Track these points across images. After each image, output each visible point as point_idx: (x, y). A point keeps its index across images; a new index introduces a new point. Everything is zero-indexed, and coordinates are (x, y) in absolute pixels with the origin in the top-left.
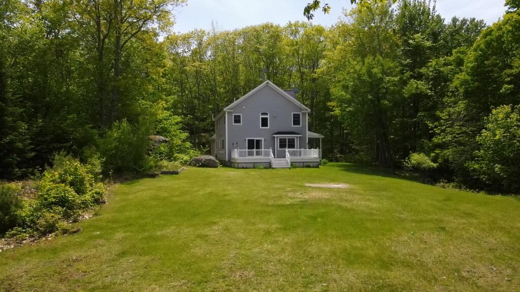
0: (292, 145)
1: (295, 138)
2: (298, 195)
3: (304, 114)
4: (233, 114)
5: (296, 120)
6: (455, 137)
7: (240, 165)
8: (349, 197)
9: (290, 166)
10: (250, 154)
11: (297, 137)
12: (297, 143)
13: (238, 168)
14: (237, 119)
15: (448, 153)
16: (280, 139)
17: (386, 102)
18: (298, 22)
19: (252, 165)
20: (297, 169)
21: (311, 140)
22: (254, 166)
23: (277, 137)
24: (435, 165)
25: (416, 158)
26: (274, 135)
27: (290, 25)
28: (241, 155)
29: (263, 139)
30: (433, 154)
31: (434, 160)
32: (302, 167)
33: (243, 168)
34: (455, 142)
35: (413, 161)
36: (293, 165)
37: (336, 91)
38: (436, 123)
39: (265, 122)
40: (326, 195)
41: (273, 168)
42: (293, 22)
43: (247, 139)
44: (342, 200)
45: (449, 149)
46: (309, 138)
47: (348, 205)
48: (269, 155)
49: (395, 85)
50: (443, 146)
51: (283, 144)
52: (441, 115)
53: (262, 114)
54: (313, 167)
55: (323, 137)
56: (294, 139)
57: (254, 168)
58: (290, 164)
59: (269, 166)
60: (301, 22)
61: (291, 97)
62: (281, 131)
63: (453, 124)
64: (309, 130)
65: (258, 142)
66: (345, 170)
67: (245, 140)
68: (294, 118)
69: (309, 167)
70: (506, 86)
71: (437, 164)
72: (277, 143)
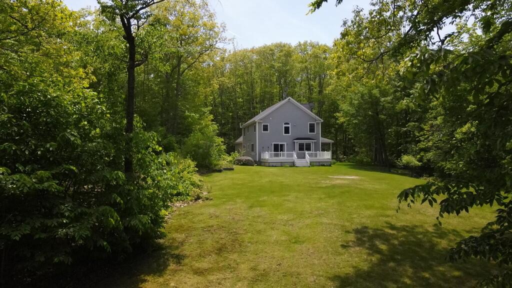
0: (308, 149)
2: (328, 182)
3: (318, 124)
4: (263, 124)
5: (312, 129)
6: (435, 143)
7: (271, 164)
8: (362, 183)
9: (309, 165)
10: (276, 155)
11: (312, 142)
12: (312, 147)
13: (269, 166)
14: (265, 128)
15: (430, 155)
16: (299, 144)
17: (383, 117)
18: (307, 42)
19: (279, 164)
20: (315, 167)
21: (323, 144)
22: (282, 165)
23: (297, 142)
24: (420, 164)
25: (406, 159)
26: (295, 141)
27: (300, 45)
28: (271, 156)
29: (285, 144)
30: (419, 156)
31: (420, 161)
32: (317, 166)
33: (273, 166)
34: (435, 147)
35: (403, 161)
36: (312, 164)
37: (345, 106)
38: (422, 133)
39: (287, 130)
40: (346, 182)
41: (296, 167)
42: (302, 42)
43: (273, 143)
44: (357, 184)
45: (430, 152)
46: (322, 143)
47: (362, 187)
48: (292, 156)
49: (389, 103)
50: (426, 150)
51: (301, 148)
52: (424, 127)
53: (285, 124)
54: (327, 166)
55: (333, 142)
56: (310, 144)
57: (282, 166)
58: (309, 163)
59: (293, 165)
60: (309, 42)
61: (306, 109)
62: (299, 137)
63: (433, 133)
64: (322, 137)
65: (282, 145)
66: (351, 168)
67: (272, 144)
68: (310, 127)
69: (324, 165)
70: (471, 106)
71: (421, 163)
72: (297, 147)
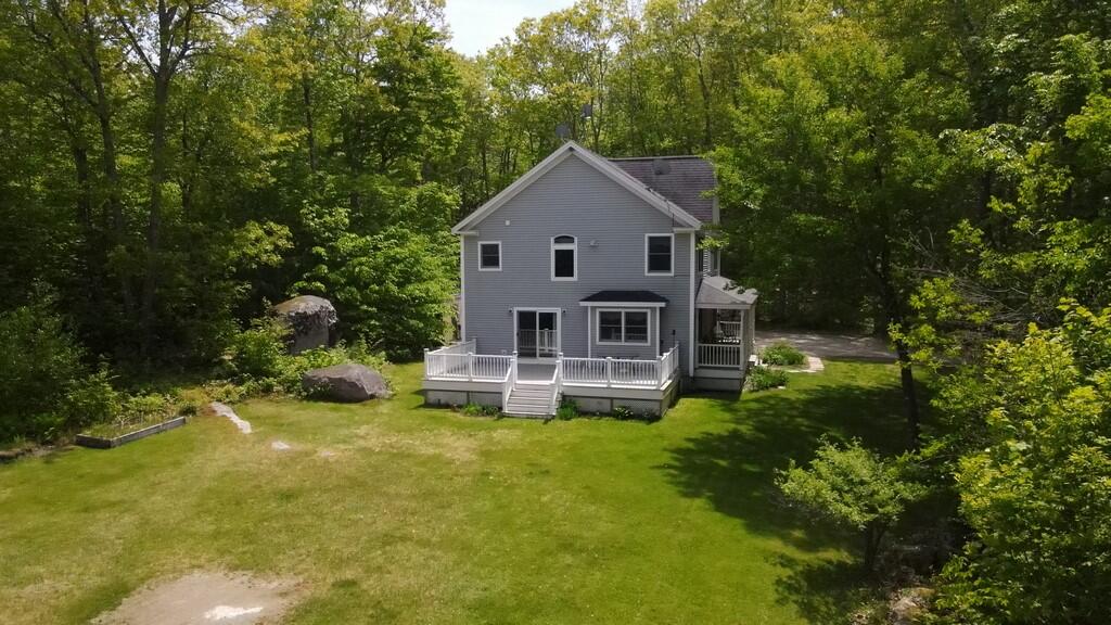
0: (639, 332)
1: (649, 312)
3: (683, 238)
4: (480, 243)
5: (659, 256)
9: (553, 411)
11: (653, 309)
12: (653, 326)
14: (490, 257)
16: (602, 314)
22: (469, 400)
23: (594, 308)
29: (558, 311)
32: (602, 415)
33: (440, 404)
39: (564, 264)
41: (501, 416)
43: (516, 310)
51: (610, 329)
53: (558, 240)
56: (645, 314)
58: (555, 403)
65: (548, 321)
67: (511, 315)
68: (650, 250)
69: (621, 416)
72: (594, 325)
